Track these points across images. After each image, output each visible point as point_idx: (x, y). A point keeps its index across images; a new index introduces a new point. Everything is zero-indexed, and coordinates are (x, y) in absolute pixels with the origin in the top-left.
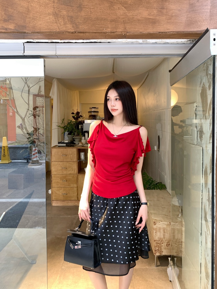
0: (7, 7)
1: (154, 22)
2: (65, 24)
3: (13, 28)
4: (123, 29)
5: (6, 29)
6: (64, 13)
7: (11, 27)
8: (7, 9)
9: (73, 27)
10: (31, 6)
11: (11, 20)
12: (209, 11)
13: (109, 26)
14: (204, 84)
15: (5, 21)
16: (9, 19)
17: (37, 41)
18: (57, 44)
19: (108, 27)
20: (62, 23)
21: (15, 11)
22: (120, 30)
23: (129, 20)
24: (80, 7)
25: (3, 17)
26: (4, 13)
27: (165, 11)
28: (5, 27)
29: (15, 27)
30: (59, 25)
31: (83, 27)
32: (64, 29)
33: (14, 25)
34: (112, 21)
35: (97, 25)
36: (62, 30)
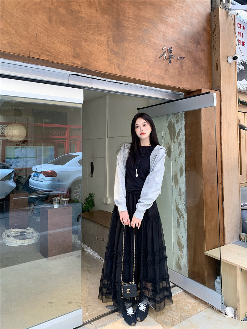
0: (76, 47)
4: (148, 79)
5: (74, 64)
6: (115, 60)
7: (78, 63)
8: (76, 48)
10: (93, 50)
11: (78, 57)
14: (171, 120)
15: (74, 57)
16: (77, 56)
18: (94, 79)
20: (113, 68)
21: (82, 52)
22: (146, 80)
23: (151, 74)
24: (124, 59)
25: (73, 54)
26: (73, 51)
27: (168, 72)
28: (74, 62)
31: (126, 74)
32: (115, 72)
33: (81, 62)
34: (142, 73)
35: (134, 74)
36: (113, 73)
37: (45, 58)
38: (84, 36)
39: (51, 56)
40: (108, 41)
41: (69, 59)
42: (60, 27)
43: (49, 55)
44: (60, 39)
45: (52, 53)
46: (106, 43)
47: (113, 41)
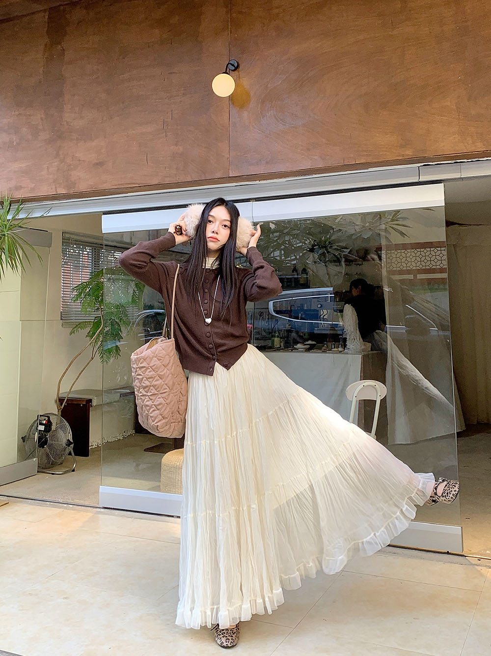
2: (474, 142)
3: (411, 154)
5: (403, 156)
6: (473, 129)
7: (409, 153)
8: (404, 133)
9: (484, 145)
10: (432, 127)
11: (409, 145)
15: (402, 146)
16: (406, 144)
17: (436, 163)
18: (461, 164)
20: (470, 142)
21: (414, 135)
25: (400, 143)
26: (400, 138)
28: (403, 154)
30: (466, 144)
33: (413, 151)
36: (470, 150)
37: (363, 161)
38: (416, 112)
39: (370, 155)
40: (458, 104)
41: (394, 151)
42: (380, 113)
44: (381, 129)
45: (372, 151)
46: (455, 107)
47: (469, 100)
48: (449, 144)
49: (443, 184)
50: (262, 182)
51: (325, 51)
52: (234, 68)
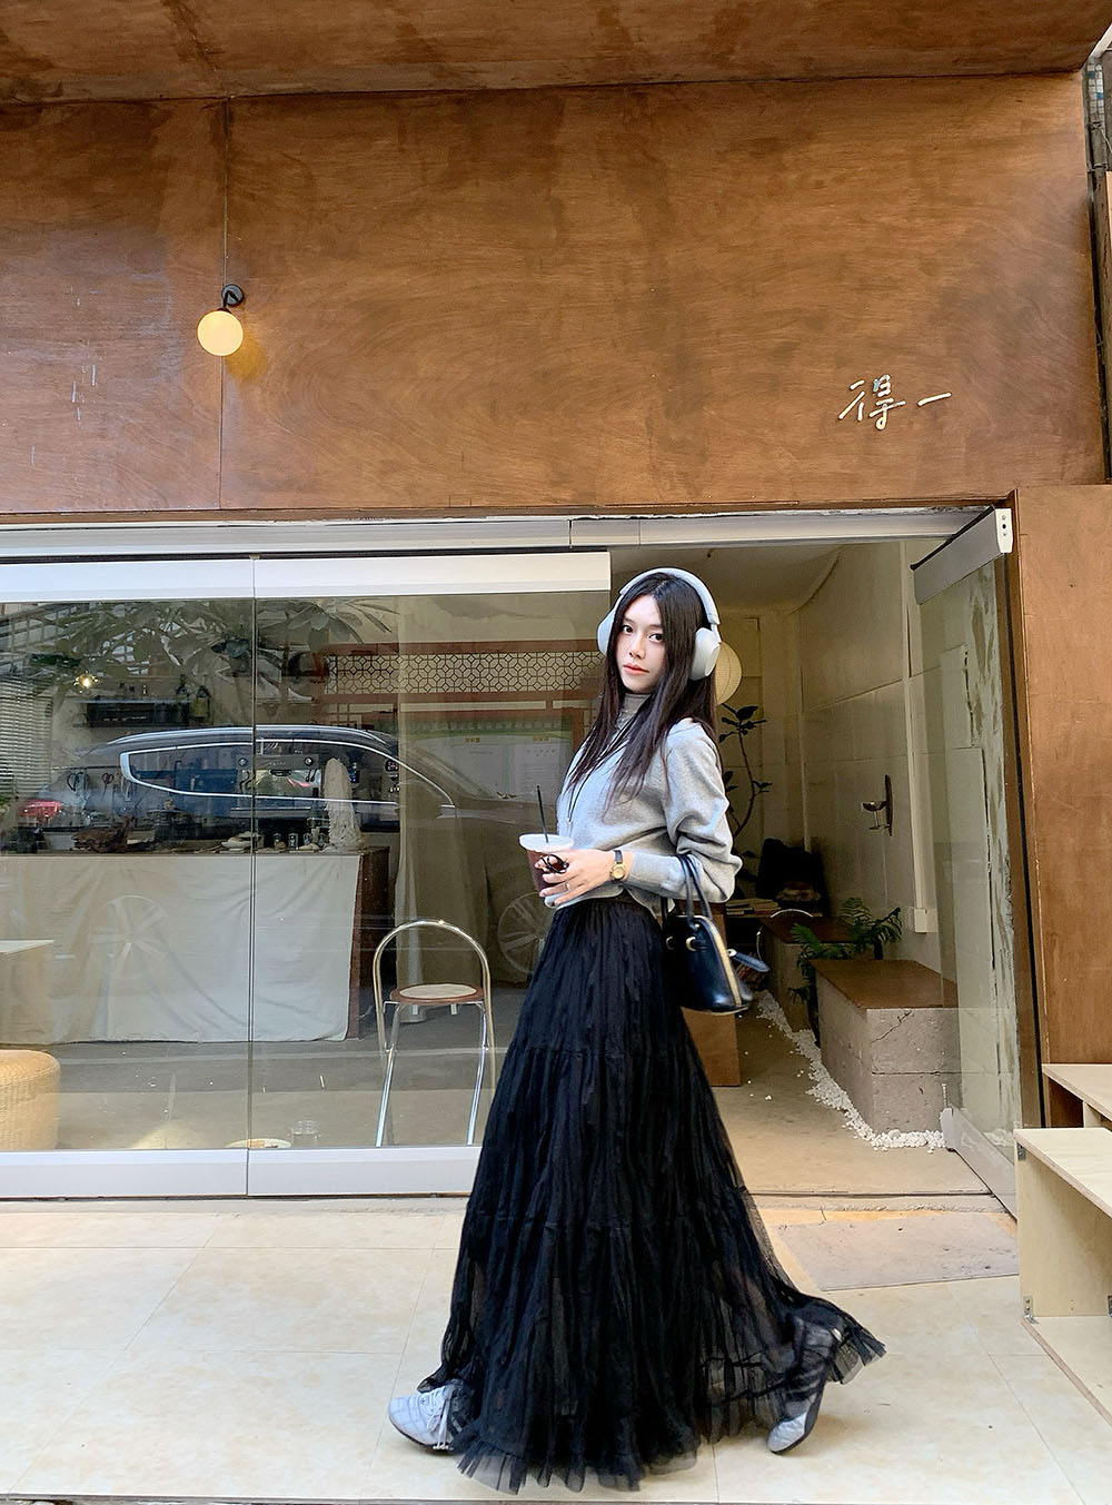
0: (558, 458)
1: (853, 480)
2: (673, 488)
3: (569, 498)
4: (790, 494)
5: (555, 500)
6: (672, 466)
7: (566, 496)
8: (558, 461)
9: (689, 493)
10: (606, 455)
11: (565, 482)
12: (962, 457)
13: (762, 489)
14: (976, 601)
15: (554, 484)
16: (561, 480)
18: (642, 521)
19: (760, 493)
20: (668, 487)
21: (574, 466)
22: (783, 499)
23: (802, 478)
24: (703, 455)
25: (550, 477)
26: (551, 469)
28: (553, 496)
29: (573, 495)
31: (710, 495)
32: (672, 497)
33: (572, 492)
34: (768, 480)
36: (666, 500)
37: (483, 503)
38: (579, 426)
39: (498, 495)
40: (649, 420)
41: (540, 491)
42: (517, 421)
43: (492, 494)
44: (517, 449)
45: (501, 486)
46: (643, 425)
47: (668, 413)
48: (633, 488)
49: (608, 553)
50: (278, 523)
51: (417, 295)
52: (234, 301)
